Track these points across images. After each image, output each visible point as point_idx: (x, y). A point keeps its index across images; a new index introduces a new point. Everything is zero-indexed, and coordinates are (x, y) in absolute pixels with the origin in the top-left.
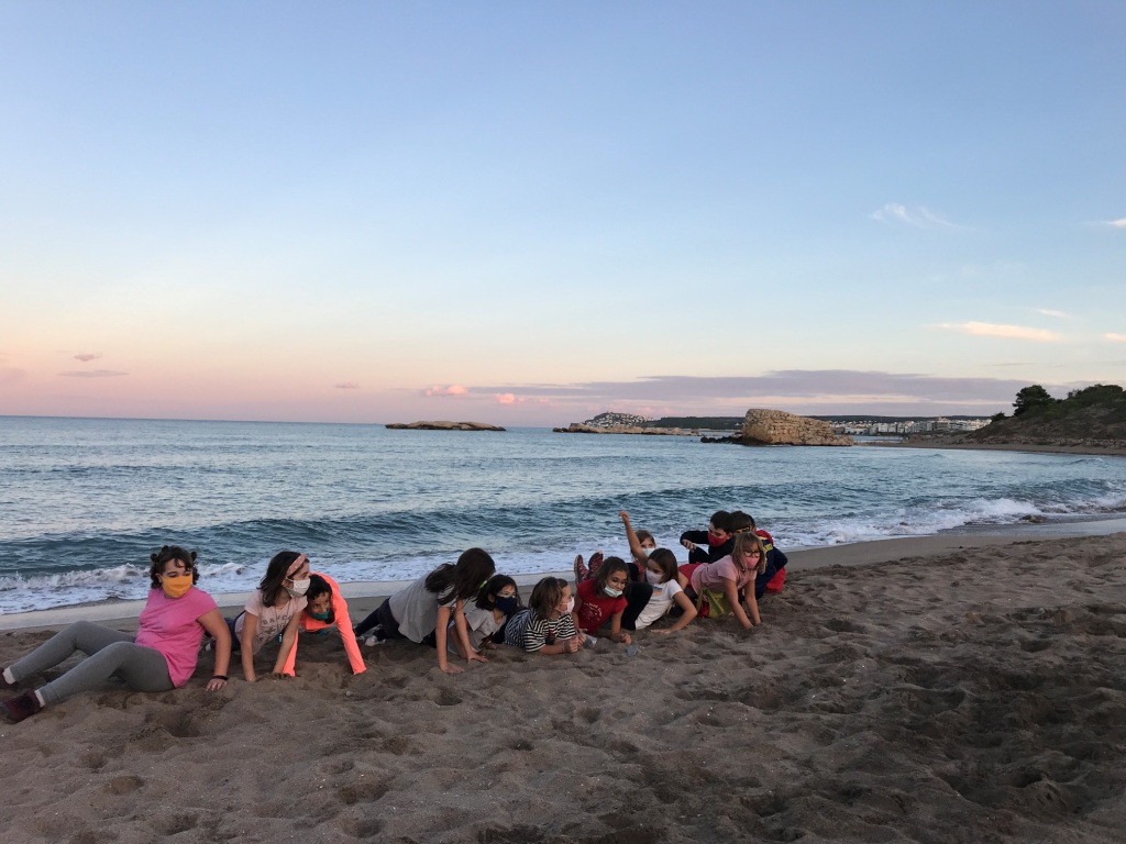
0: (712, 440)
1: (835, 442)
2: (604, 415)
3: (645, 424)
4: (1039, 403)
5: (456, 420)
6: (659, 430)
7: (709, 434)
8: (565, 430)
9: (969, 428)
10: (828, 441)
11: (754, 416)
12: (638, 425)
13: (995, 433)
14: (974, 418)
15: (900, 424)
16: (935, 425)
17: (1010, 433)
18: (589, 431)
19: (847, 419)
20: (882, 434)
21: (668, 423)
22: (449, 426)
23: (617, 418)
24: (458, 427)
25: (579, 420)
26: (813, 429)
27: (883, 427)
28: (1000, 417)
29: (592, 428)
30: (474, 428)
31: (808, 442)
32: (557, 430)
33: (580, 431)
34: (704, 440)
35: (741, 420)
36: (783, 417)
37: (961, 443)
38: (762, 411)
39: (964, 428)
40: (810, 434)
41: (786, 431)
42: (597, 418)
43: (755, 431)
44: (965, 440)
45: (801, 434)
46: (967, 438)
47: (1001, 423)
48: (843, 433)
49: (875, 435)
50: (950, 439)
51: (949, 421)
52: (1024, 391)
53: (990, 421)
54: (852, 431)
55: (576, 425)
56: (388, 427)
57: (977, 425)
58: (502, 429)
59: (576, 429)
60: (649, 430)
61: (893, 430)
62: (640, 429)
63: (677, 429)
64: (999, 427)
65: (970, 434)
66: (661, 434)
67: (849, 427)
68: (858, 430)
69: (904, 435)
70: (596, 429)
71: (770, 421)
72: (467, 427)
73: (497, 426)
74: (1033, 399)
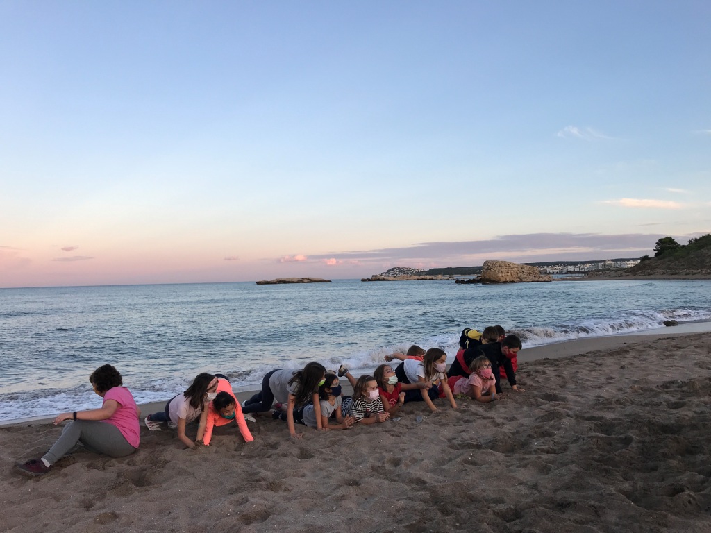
0: (463, 282)
1: (541, 279)
2: (393, 269)
3: (419, 273)
4: (671, 248)
5: (300, 277)
6: (428, 277)
7: (461, 278)
8: (369, 280)
9: (626, 266)
10: (537, 279)
11: (489, 265)
12: (415, 274)
13: (643, 269)
14: (629, 260)
15: (582, 266)
16: (604, 265)
17: (652, 268)
18: (384, 280)
19: (548, 264)
20: (571, 272)
21: (434, 272)
22: (295, 280)
23: (402, 270)
24: (301, 281)
25: (378, 273)
26: (527, 272)
27: (571, 268)
28: (646, 258)
29: (386, 278)
30: (311, 281)
31: (523, 280)
32: (363, 280)
33: (379, 280)
34: (458, 282)
35: (480, 268)
36: (508, 265)
37: (621, 276)
38: (493, 261)
39: (622, 266)
40: (524, 275)
41: (509, 274)
42: (389, 271)
43: (490, 275)
44: (624, 274)
45: (519, 275)
46: (625, 272)
47: (647, 262)
48: (545, 273)
49: (566, 273)
50: (614, 274)
51: (613, 263)
52: (660, 241)
53: (639, 261)
54: (551, 271)
55: (376, 276)
56: (258, 283)
57: (631, 264)
58: (329, 281)
59: (376, 279)
60: (422, 277)
61: (577, 269)
62: (416, 277)
63: (440, 276)
64: (646, 265)
65: (627, 270)
66: (430, 279)
67: (549, 270)
68: (556, 271)
69: (585, 272)
70: (389, 278)
71: (499, 268)
72: (307, 281)
73: (326, 279)
74: (666, 246)
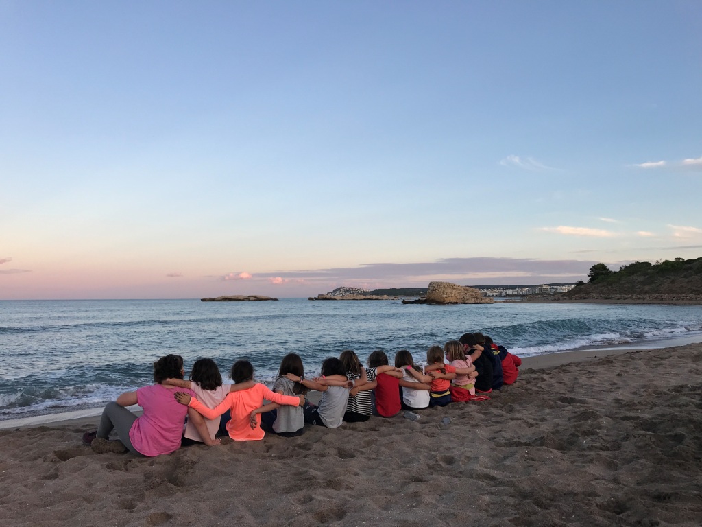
0: (408, 302)
1: (483, 301)
2: (339, 289)
3: (365, 293)
4: (602, 274)
5: (246, 294)
6: (374, 297)
7: (406, 299)
8: (316, 299)
9: (561, 291)
10: (479, 301)
11: (434, 286)
12: (361, 294)
13: (579, 293)
14: (564, 285)
15: (520, 290)
16: (541, 290)
17: (587, 293)
18: (331, 299)
19: (487, 287)
20: (509, 296)
21: (379, 293)
22: (241, 298)
23: (348, 290)
24: (248, 299)
26: (469, 293)
27: (510, 292)
28: (581, 283)
29: (333, 297)
30: (258, 299)
31: (467, 302)
32: (310, 299)
33: (326, 299)
34: (404, 302)
35: (426, 289)
36: (451, 286)
38: (438, 283)
39: (558, 291)
40: (467, 297)
41: (453, 295)
42: (335, 291)
43: (435, 296)
44: (561, 298)
45: (462, 297)
47: (582, 287)
48: (485, 296)
49: (505, 297)
50: (552, 298)
51: (549, 287)
52: (594, 267)
53: (573, 286)
55: (323, 295)
56: (203, 300)
57: (565, 289)
58: (276, 299)
59: (322, 298)
60: (368, 297)
61: (515, 293)
62: (362, 297)
63: (385, 296)
64: (581, 290)
65: (564, 294)
66: (376, 299)
67: (489, 293)
68: (495, 294)
69: (522, 296)
71: (443, 289)
72: (253, 298)
73: (273, 297)
74: (599, 271)
